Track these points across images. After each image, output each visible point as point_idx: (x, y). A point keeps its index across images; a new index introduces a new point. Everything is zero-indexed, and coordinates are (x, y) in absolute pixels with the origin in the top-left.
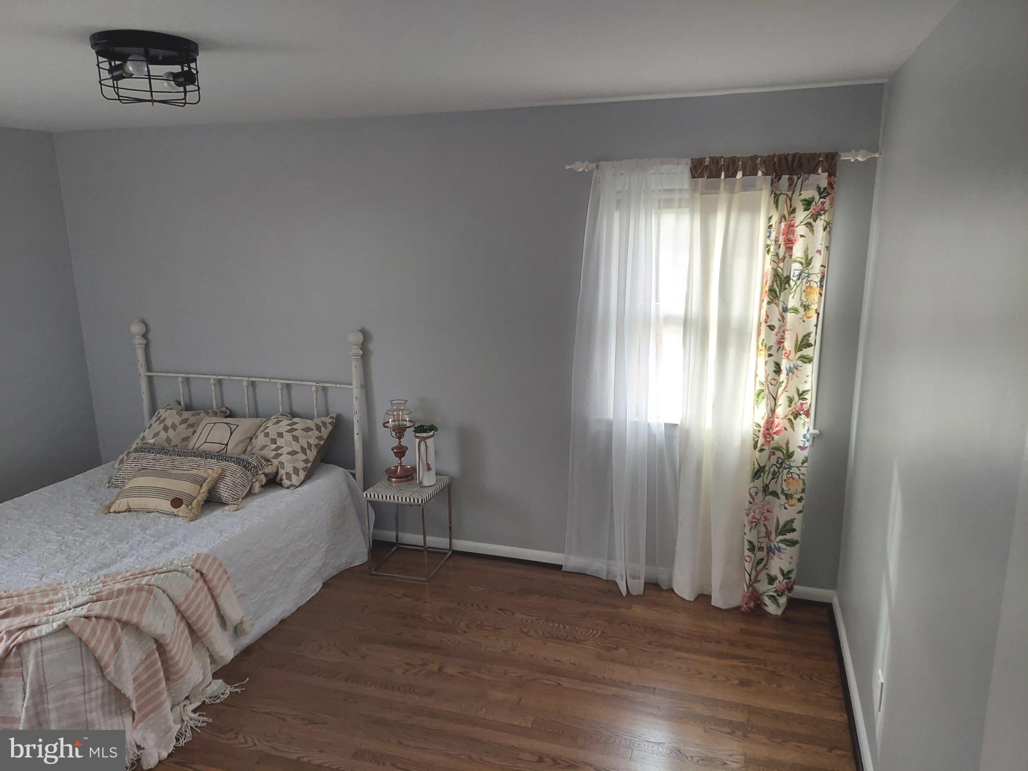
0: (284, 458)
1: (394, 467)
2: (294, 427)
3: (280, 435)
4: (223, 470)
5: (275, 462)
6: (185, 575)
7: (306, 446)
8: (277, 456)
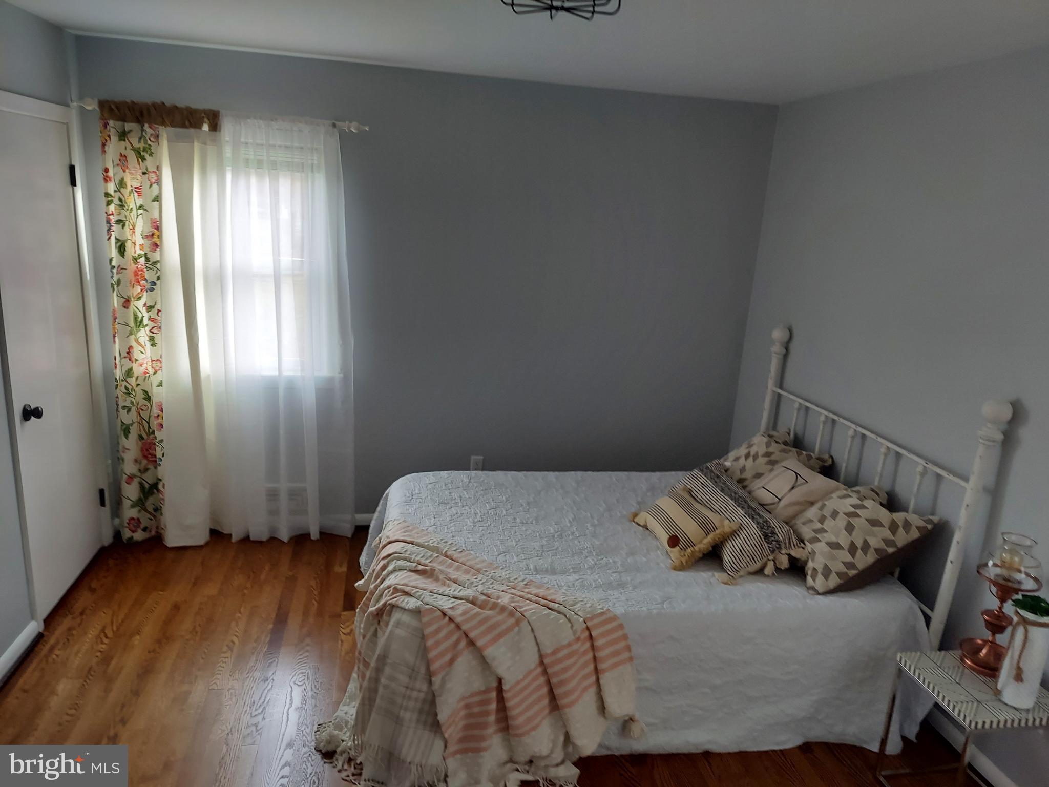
0: (821, 547)
1: (982, 640)
2: (858, 511)
3: (835, 514)
4: (741, 527)
5: (809, 547)
6: (570, 625)
7: (859, 544)
8: (815, 540)
